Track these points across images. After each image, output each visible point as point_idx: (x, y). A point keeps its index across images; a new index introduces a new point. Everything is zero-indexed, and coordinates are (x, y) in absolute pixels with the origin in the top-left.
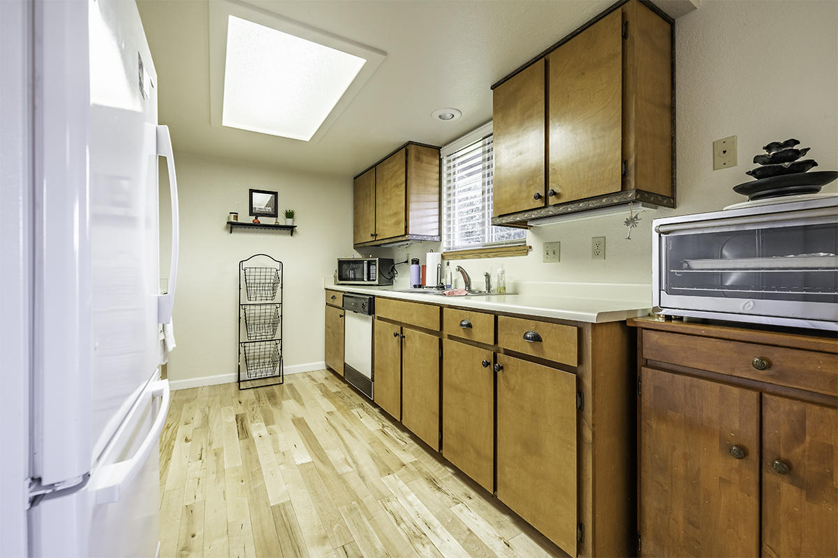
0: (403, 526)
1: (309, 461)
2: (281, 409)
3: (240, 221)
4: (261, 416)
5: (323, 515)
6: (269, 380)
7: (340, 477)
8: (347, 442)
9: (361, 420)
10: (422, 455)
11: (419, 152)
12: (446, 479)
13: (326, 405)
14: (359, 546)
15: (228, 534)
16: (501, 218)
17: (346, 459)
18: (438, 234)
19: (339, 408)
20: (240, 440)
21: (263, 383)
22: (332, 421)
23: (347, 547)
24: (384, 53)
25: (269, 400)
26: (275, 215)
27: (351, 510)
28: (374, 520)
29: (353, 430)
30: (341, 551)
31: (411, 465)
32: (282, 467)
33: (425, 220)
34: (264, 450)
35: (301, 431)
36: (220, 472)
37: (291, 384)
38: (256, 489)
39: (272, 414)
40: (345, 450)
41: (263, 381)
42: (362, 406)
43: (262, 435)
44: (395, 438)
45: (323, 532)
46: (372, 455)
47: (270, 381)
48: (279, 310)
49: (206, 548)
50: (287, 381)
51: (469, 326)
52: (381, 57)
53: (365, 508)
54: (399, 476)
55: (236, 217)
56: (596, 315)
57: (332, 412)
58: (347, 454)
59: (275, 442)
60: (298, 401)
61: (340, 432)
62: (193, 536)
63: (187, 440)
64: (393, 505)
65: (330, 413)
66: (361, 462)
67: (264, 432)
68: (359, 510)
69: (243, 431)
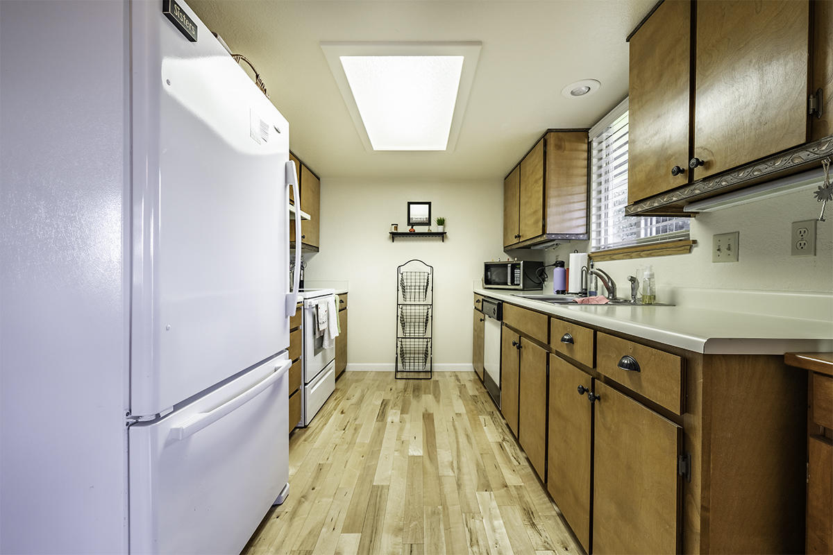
0: (475, 549)
1: (419, 454)
2: (418, 402)
3: (399, 231)
4: (400, 405)
5: (409, 508)
6: (422, 374)
7: (439, 478)
8: (461, 446)
9: (485, 428)
10: (532, 482)
11: (560, 139)
12: (546, 517)
13: (460, 406)
14: (425, 550)
15: (334, 496)
16: (636, 206)
17: (452, 462)
18: (585, 231)
19: (469, 412)
20: (377, 421)
21: (416, 376)
22: (456, 423)
23: (415, 547)
24: (479, 43)
25: (414, 391)
26: (429, 223)
27: (434, 513)
28: (450, 531)
29: (472, 436)
30: (407, 548)
31: (513, 488)
32: (396, 453)
33: (568, 216)
34: (390, 434)
35: (426, 425)
36: (351, 444)
37: (437, 381)
38: (369, 466)
39: (410, 404)
40: (455, 454)
41: (416, 374)
42: (492, 414)
43: (394, 421)
44: (510, 455)
45: (401, 523)
46: (478, 465)
47: (422, 376)
48: (430, 310)
49: (316, 502)
50: (435, 377)
51: (571, 341)
52: (478, 48)
53: (447, 516)
54: (495, 497)
55: (396, 228)
56: (706, 341)
57: (460, 414)
58: (455, 458)
59: (401, 429)
60: (436, 397)
61: (459, 435)
62: (313, 489)
63: (342, 412)
64: (476, 524)
65: (458, 415)
66: (465, 470)
67: (397, 419)
68: (441, 516)
69: (382, 415)
